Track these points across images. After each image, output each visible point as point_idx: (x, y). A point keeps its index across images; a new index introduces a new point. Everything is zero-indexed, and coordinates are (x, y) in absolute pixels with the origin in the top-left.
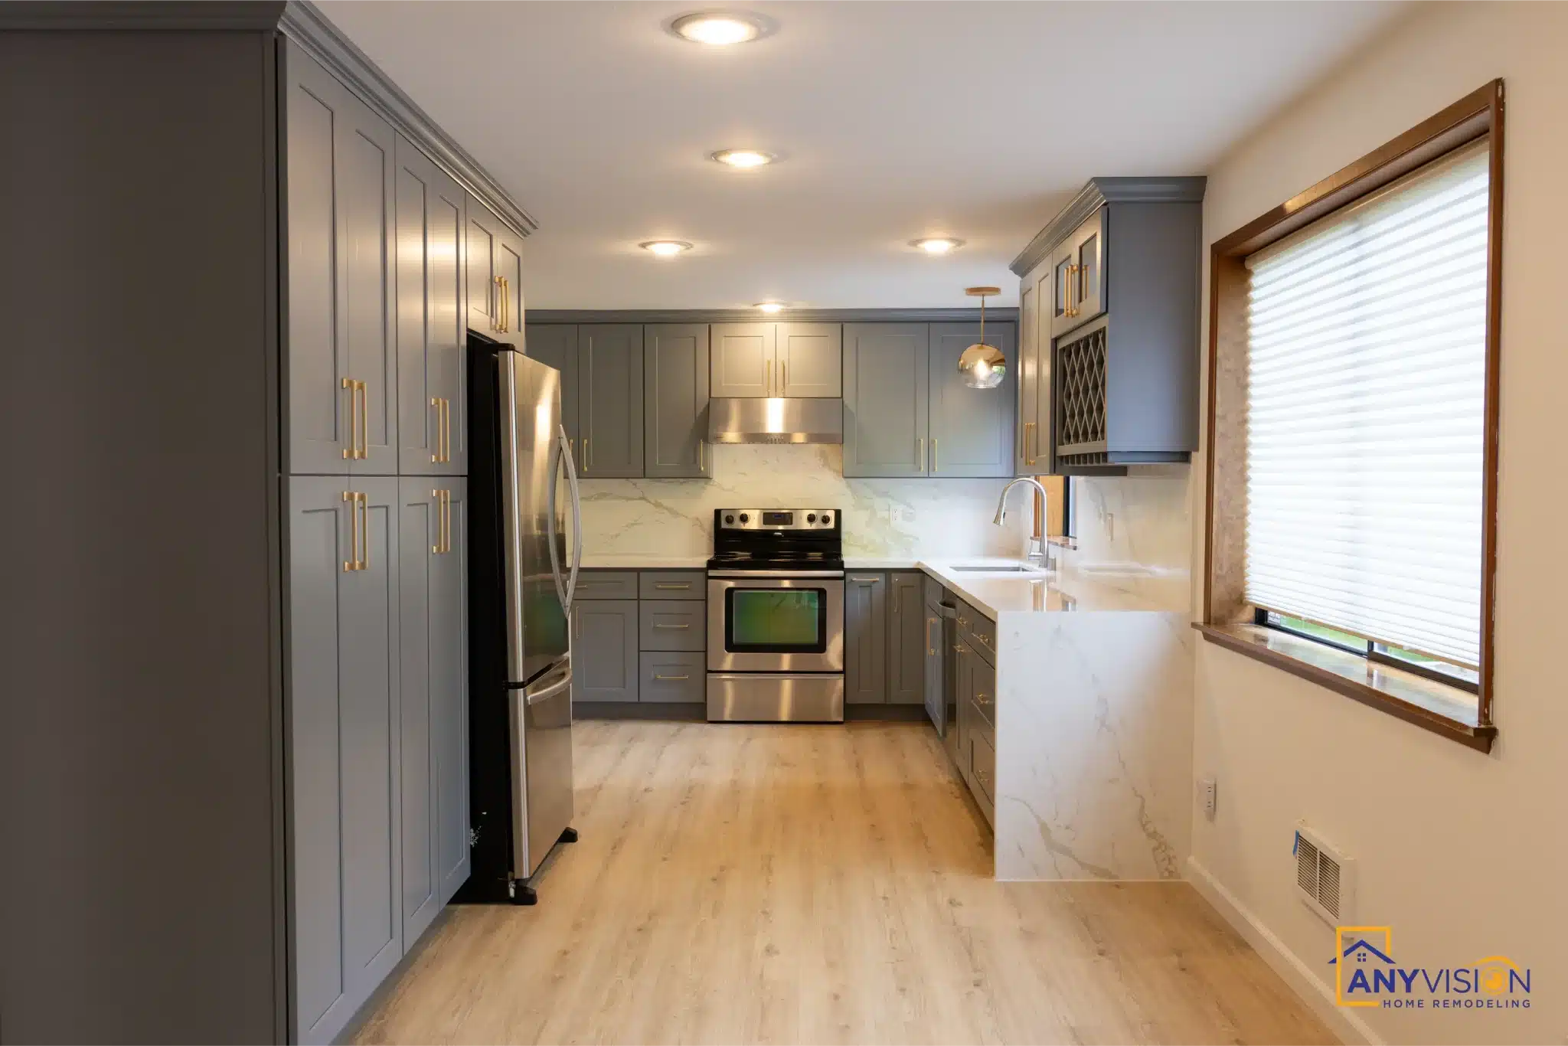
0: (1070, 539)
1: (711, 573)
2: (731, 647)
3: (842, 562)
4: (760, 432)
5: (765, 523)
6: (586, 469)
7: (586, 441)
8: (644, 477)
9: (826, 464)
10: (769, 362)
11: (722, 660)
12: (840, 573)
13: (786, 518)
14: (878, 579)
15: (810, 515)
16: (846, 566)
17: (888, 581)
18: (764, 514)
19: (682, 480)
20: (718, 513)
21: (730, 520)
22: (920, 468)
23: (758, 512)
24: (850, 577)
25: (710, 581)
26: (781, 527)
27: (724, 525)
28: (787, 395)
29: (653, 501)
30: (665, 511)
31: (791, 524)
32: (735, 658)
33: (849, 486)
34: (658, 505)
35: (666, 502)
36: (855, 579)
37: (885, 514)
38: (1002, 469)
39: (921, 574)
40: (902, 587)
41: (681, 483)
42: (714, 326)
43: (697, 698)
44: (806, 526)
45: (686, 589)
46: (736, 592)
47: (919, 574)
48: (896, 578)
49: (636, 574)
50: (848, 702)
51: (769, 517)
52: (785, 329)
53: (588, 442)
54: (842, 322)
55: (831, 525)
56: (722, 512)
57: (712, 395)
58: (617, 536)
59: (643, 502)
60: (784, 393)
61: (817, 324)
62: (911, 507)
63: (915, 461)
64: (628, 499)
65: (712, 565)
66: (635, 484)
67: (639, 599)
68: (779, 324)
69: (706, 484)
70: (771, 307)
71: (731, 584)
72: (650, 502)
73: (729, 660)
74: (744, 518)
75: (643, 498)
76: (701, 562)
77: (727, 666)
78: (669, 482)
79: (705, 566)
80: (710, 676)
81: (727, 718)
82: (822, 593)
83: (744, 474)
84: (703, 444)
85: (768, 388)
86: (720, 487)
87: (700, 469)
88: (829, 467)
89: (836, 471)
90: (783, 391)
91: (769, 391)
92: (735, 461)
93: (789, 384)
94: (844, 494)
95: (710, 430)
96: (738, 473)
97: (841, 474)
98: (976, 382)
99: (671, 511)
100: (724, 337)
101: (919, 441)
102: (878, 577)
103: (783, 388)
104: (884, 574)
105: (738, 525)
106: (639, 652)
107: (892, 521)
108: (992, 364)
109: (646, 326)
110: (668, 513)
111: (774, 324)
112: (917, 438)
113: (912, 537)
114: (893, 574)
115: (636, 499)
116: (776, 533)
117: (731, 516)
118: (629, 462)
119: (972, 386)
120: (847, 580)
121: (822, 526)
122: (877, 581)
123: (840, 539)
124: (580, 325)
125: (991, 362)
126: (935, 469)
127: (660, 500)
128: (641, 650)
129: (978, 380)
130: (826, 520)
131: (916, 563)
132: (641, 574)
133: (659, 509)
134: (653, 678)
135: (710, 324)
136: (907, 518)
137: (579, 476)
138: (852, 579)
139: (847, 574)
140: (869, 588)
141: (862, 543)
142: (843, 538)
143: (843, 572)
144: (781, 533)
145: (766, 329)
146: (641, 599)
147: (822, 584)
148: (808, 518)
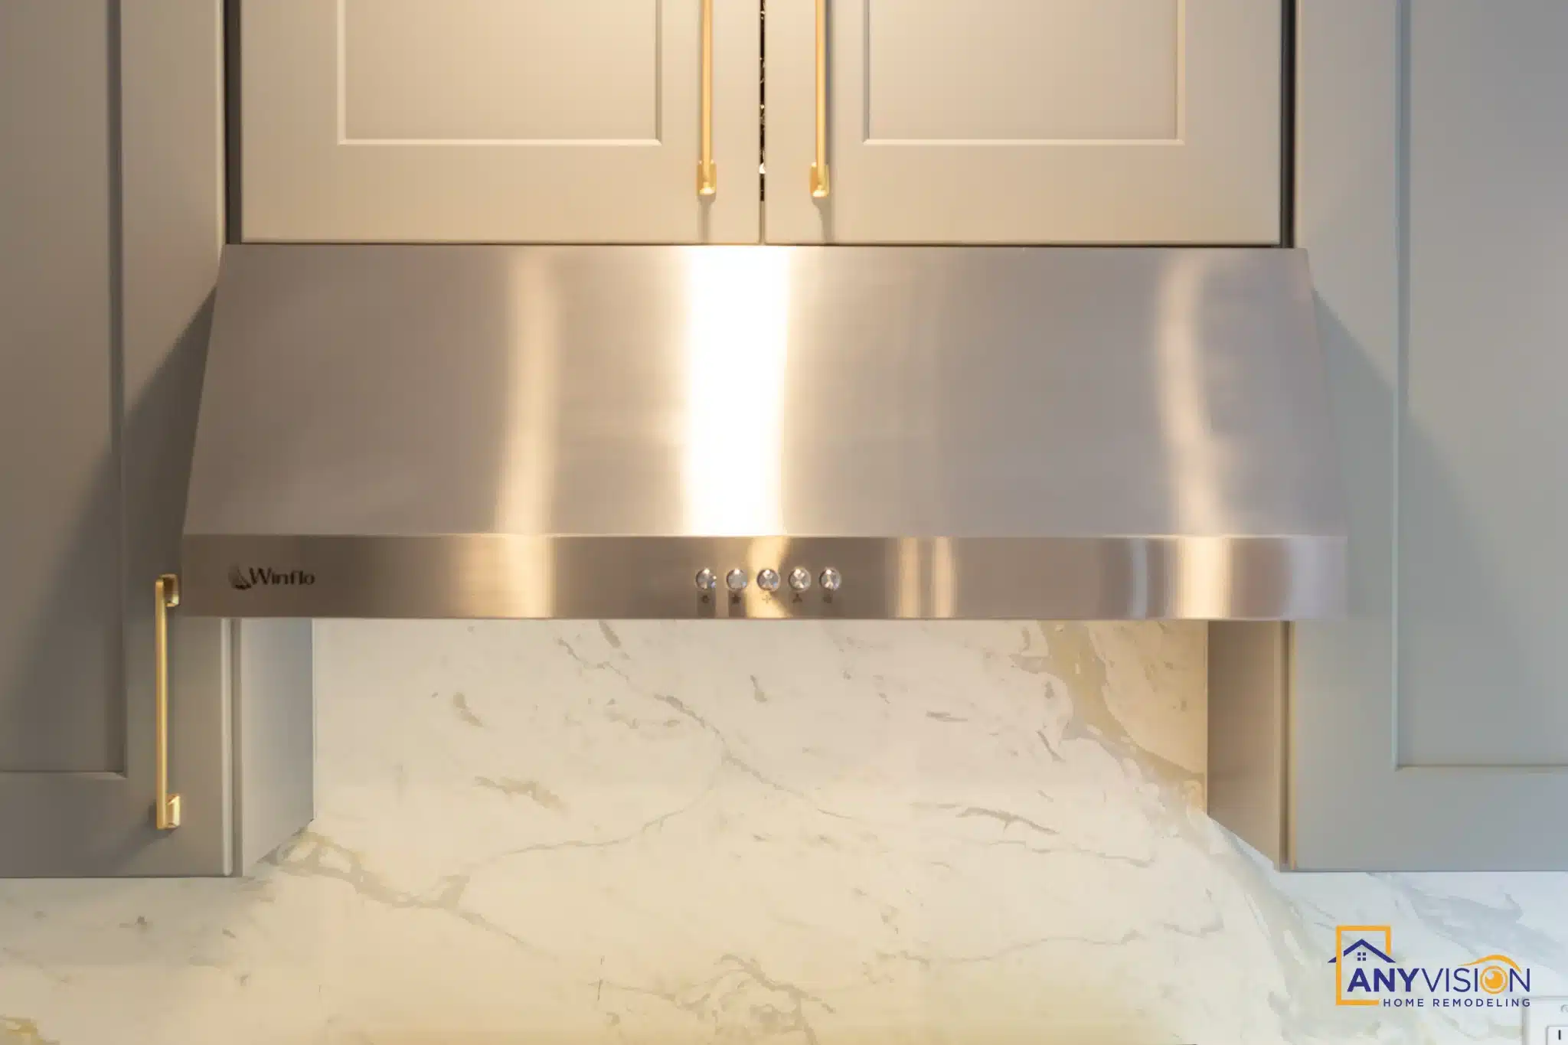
9: (1093, 716)
83: (530, 787)
84: (170, 612)
85: (700, 169)
86: (369, 885)
87: (153, 812)
88: (1114, 736)
89: (1163, 770)
90: (819, 193)
91: (707, 190)
92: (459, 701)
93: (867, 135)
94: (1217, 927)
95: (192, 527)
96: (484, 782)
97: (1198, 789)
103: (817, 162)
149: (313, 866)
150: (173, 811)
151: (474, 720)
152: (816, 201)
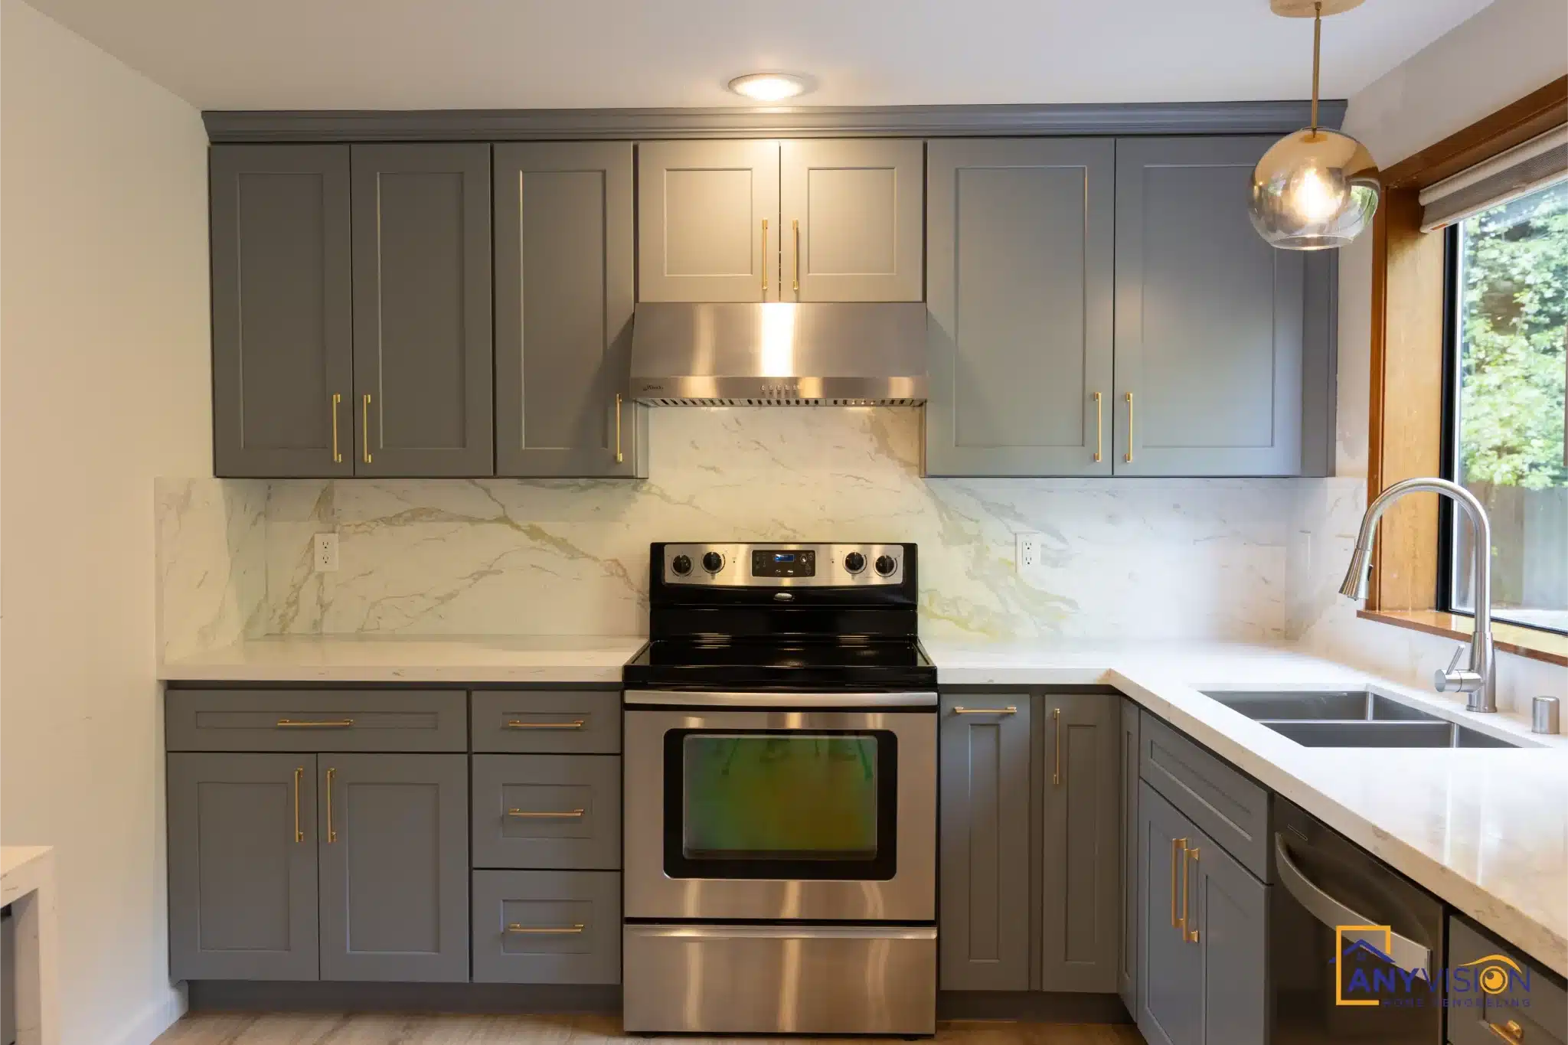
0: (1454, 617)
1: (632, 697)
2: (678, 863)
3: (933, 671)
4: (751, 376)
5: (755, 572)
6: (369, 457)
7: (368, 398)
8: (495, 475)
9: (884, 447)
10: (765, 226)
11: (657, 893)
12: (931, 696)
13: (802, 560)
14: (1013, 709)
15: (851, 556)
16: (940, 681)
17: (1038, 711)
18: (755, 553)
19: (582, 481)
20: (657, 550)
21: (683, 565)
22: (1095, 458)
23: (743, 548)
24: (952, 703)
25: (628, 714)
26: (787, 582)
27: (670, 577)
28: (804, 296)
29: (523, 524)
30: (549, 547)
31: (813, 574)
33: (932, 494)
34: (535, 533)
35: (553, 527)
36: (960, 709)
37: (1008, 553)
38: (1275, 458)
39: (1117, 697)
40: (1068, 727)
41: (583, 489)
42: (642, 145)
43: (598, 973)
44: (843, 578)
45: (577, 729)
46: (688, 737)
47: (1110, 697)
48: (1055, 707)
49: (464, 693)
50: (943, 988)
51: (763, 561)
52: (798, 153)
53: (375, 399)
54: (925, 139)
55: (897, 578)
56: (667, 549)
57: (641, 299)
58: (451, 596)
59: (507, 527)
60: (797, 292)
61: (869, 142)
62: (1063, 540)
63: (1085, 438)
64: (471, 520)
65: (633, 676)
66: (487, 491)
67: (469, 753)
68: (789, 146)
69: (635, 488)
70: (770, 92)
71: (678, 722)
72: (518, 528)
74: (713, 563)
75: (504, 519)
76: (611, 667)
78: (556, 487)
79: (619, 678)
80: (631, 932)
82: (887, 742)
83: (714, 469)
84: (620, 403)
85: (763, 282)
86: (663, 496)
87: (615, 457)
88: (890, 454)
89: (906, 464)
90: (795, 289)
91: (765, 288)
92: (693, 442)
93: (809, 272)
94: (922, 511)
95: (634, 374)
96: (700, 466)
97: (916, 469)
98: (1290, 231)
99: (562, 544)
100: (668, 170)
101: (1095, 397)
102: (1011, 704)
103: (795, 280)
104: (1028, 696)
105: (699, 577)
106: (471, 869)
107: (1023, 569)
108: (1348, 178)
109: (497, 146)
110: (557, 551)
111: (773, 145)
112: (1089, 391)
113: (1063, 600)
114: (1049, 698)
115: (490, 522)
116: (779, 594)
117: (685, 557)
118: (464, 446)
119: (1282, 242)
120: (945, 709)
121: (876, 579)
122: (1012, 713)
123: (914, 607)
124: (353, 146)
125: (1345, 174)
126: (1126, 458)
127: (538, 524)
128: (474, 865)
129: (1300, 226)
130: (884, 566)
131: (1102, 673)
132: (475, 694)
133: (539, 540)
134: (502, 930)
135: (636, 142)
136: (1053, 561)
137: (355, 472)
138: (954, 710)
139: (944, 697)
140: (994, 729)
141: (958, 612)
142: (919, 604)
143: (935, 694)
144: (788, 595)
145: (761, 154)
146: (474, 750)
147: (884, 722)
148: (847, 562)
149: (648, 492)
150: (620, 457)
151: (697, 448)
152: (796, 291)
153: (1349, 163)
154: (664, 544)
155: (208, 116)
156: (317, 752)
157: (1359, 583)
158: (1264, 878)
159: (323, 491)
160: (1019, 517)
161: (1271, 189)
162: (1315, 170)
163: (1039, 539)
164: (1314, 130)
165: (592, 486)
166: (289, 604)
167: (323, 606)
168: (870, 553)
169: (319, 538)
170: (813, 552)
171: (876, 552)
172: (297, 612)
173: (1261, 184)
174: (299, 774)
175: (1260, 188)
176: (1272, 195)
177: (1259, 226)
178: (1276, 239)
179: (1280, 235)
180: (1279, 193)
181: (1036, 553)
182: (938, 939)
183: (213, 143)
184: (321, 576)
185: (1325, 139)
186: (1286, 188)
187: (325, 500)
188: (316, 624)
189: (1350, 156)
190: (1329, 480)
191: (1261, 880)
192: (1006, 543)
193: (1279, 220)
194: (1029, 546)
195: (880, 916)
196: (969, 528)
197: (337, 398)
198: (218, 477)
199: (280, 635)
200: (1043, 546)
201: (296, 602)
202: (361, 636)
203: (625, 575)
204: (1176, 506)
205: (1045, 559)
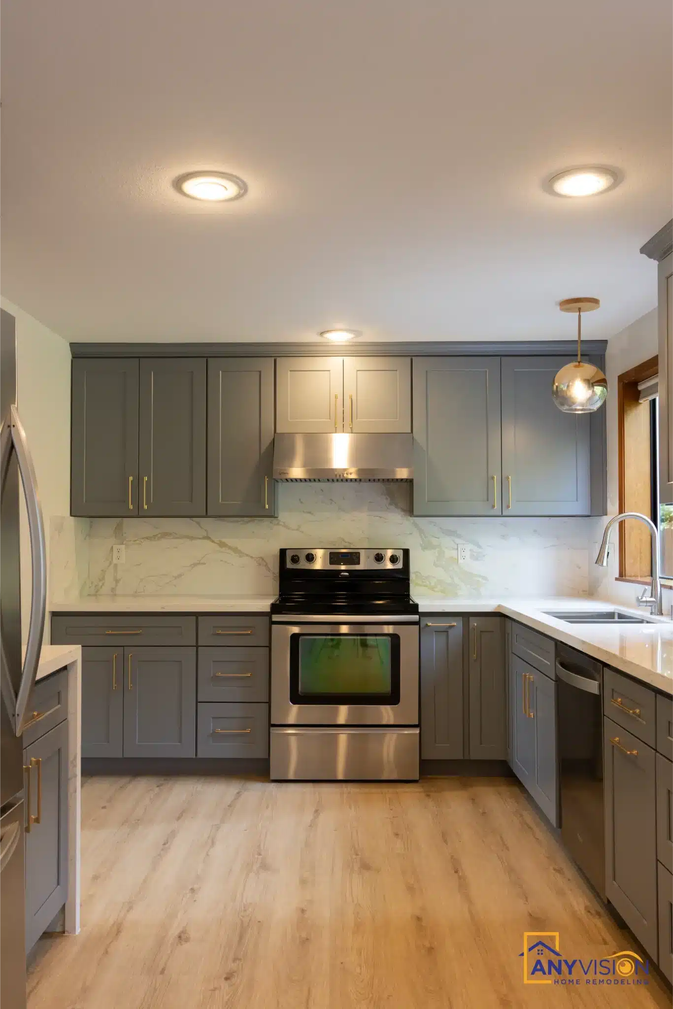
1: (276, 618)
2: (297, 698)
3: (416, 606)
5: (331, 563)
6: (146, 507)
7: (146, 479)
8: (206, 516)
9: (393, 502)
10: (336, 397)
11: (286, 713)
12: (415, 618)
13: (352, 557)
14: (455, 624)
15: (378, 555)
16: (421, 610)
17: (466, 625)
18: (331, 553)
19: (246, 519)
20: (283, 552)
21: (295, 560)
22: (493, 507)
23: (324, 551)
24: (426, 621)
25: (274, 626)
26: (346, 568)
27: (289, 565)
28: (354, 431)
29: (216, 540)
30: (229, 551)
31: (358, 563)
32: (299, 708)
34: (222, 545)
35: (232, 542)
36: (430, 624)
37: (454, 553)
38: (579, 506)
39: (503, 617)
40: (481, 632)
41: (246, 522)
42: (278, 360)
43: (258, 753)
44: (373, 566)
45: (249, 635)
46: (301, 638)
47: (500, 617)
48: (474, 623)
49: (194, 618)
50: (423, 758)
51: (335, 557)
52: (352, 363)
53: (149, 479)
54: (412, 356)
55: (399, 565)
56: (288, 552)
57: (278, 431)
58: (180, 576)
59: (209, 542)
60: (351, 428)
61: (387, 358)
62: (480, 547)
63: (488, 498)
64: (192, 538)
65: (276, 609)
66: (198, 523)
67: (197, 646)
68: (347, 358)
69: (271, 522)
70: (339, 337)
71: (296, 630)
72: (213, 542)
73: (294, 713)
74: (310, 558)
75: (207, 538)
76: (264, 605)
77: (291, 719)
79: (268, 610)
80: (274, 731)
81: (291, 776)
82: (395, 639)
83: (311, 513)
84: (267, 480)
85: (335, 424)
86: (286, 526)
87: (265, 506)
88: (396, 505)
89: (403, 510)
90: (351, 426)
91: (336, 426)
92: (300, 500)
93: (358, 419)
94: (412, 534)
95: (275, 467)
96: (303, 512)
98: (570, 406)
99: (236, 550)
100: (290, 371)
101: (493, 478)
102: (455, 621)
103: (350, 423)
104: (461, 618)
105: (303, 565)
106: (197, 702)
107: (461, 561)
108: (592, 384)
109: (209, 359)
110: (233, 553)
111: (341, 358)
112: (490, 475)
113: (480, 576)
114: (471, 619)
115: (200, 538)
116: (342, 573)
117: (296, 556)
118: (191, 501)
119: (568, 410)
120: (422, 625)
121: (389, 566)
122: (454, 626)
123: (408, 579)
124: (141, 359)
125: (591, 382)
126: (508, 507)
127: (223, 540)
128: (199, 700)
129: (574, 403)
130: (393, 559)
131: (496, 606)
132: (200, 618)
133: (224, 548)
134: (211, 732)
135: (275, 358)
136: (476, 557)
137: (139, 514)
138: (427, 624)
139: (422, 618)
140: (446, 633)
141: (430, 583)
142: (411, 579)
143: (418, 616)
144: (347, 574)
145: (334, 363)
146: (199, 644)
147: (394, 629)
148: (376, 558)
149: (278, 524)
150: (267, 507)
151: (302, 502)
153: (593, 377)
154: (286, 549)
155: (72, 345)
156: (124, 646)
157: (603, 558)
158: (554, 678)
159: (118, 525)
160: (459, 536)
161: (562, 386)
162: (580, 379)
163: (470, 546)
164: (579, 362)
165: (249, 521)
166: (100, 580)
167: (117, 581)
168: (386, 554)
169: (115, 547)
170: (359, 553)
171: (389, 553)
172: (103, 584)
173: (557, 384)
174: (115, 657)
175: (557, 387)
176: (562, 389)
177: (556, 403)
178: (565, 409)
179: (566, 407)
180: (565, 389)
181: (467, 554)
182: (420, 733)
183: (73, 357)
184: (116, 565)
185: (582, 366)
186: (568, 386)
187: (119, 529)
188: (113, 590)
189: (593, 375)
190: (605, 517)
191: (552, 679)
192: (454, 549)
193: (565, 400)
194: (464, 550)
195: (392, 722)
196: (435, 541)
197: (131, 478)
198: (73, 516)
199: (96, 594)
200: (470, 550)
201: (103, 578)
202: (136, 595)
203: (266, 565)
204: (535, 531)
205: (472, 556)
